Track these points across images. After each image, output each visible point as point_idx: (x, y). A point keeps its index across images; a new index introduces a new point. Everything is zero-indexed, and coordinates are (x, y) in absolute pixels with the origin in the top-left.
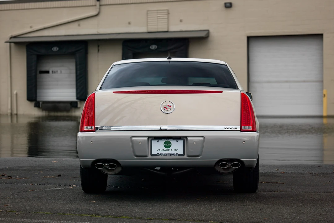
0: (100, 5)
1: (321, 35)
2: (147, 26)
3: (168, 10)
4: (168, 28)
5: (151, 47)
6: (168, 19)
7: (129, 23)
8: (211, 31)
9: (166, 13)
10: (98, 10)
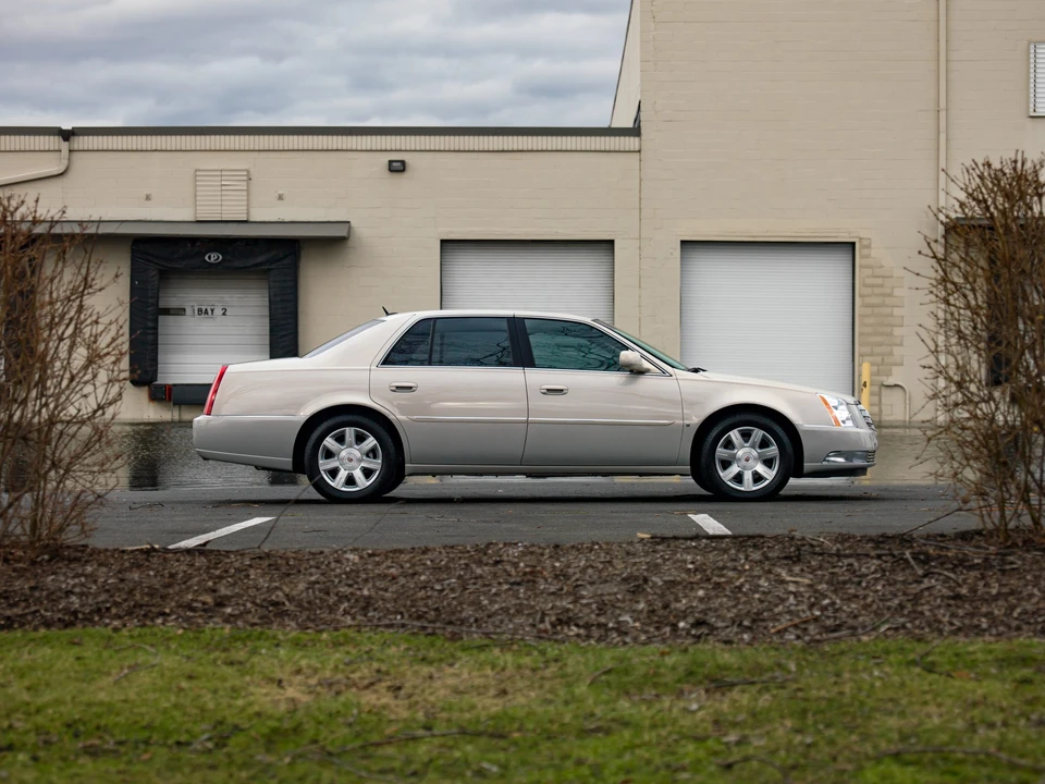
0: (70, 151)
1: (611, 242)
2: (196, 206)
3: (248, 171)
4: (248, 214)
5: (206, 258)
6: (248, 190)
7: (148, 198)
8: (353, 223)
9: (245, 178)
10: (66, 162)
